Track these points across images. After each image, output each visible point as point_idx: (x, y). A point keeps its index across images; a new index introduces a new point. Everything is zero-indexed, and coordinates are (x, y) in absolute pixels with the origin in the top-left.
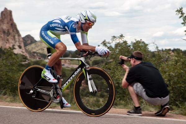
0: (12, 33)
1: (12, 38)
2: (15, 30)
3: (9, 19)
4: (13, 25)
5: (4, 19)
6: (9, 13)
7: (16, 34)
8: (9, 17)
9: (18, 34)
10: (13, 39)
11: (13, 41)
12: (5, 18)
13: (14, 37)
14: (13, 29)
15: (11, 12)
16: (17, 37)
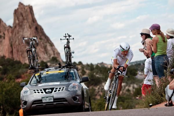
0: (42, 43)
1: (43, 50)
2: (43, 37)
3: (30, 20)
4: (39, 28)
5: (22, 22)
6: (29, 10)
7: (46, 42)
8: (30, 16)
9: (50, 43)
10: (45, 52)
11: (46, 55)
12: (24, 19)
13: (45, 48)
14: (41, 36)
15: (31, 8)
16: (49, 48)
